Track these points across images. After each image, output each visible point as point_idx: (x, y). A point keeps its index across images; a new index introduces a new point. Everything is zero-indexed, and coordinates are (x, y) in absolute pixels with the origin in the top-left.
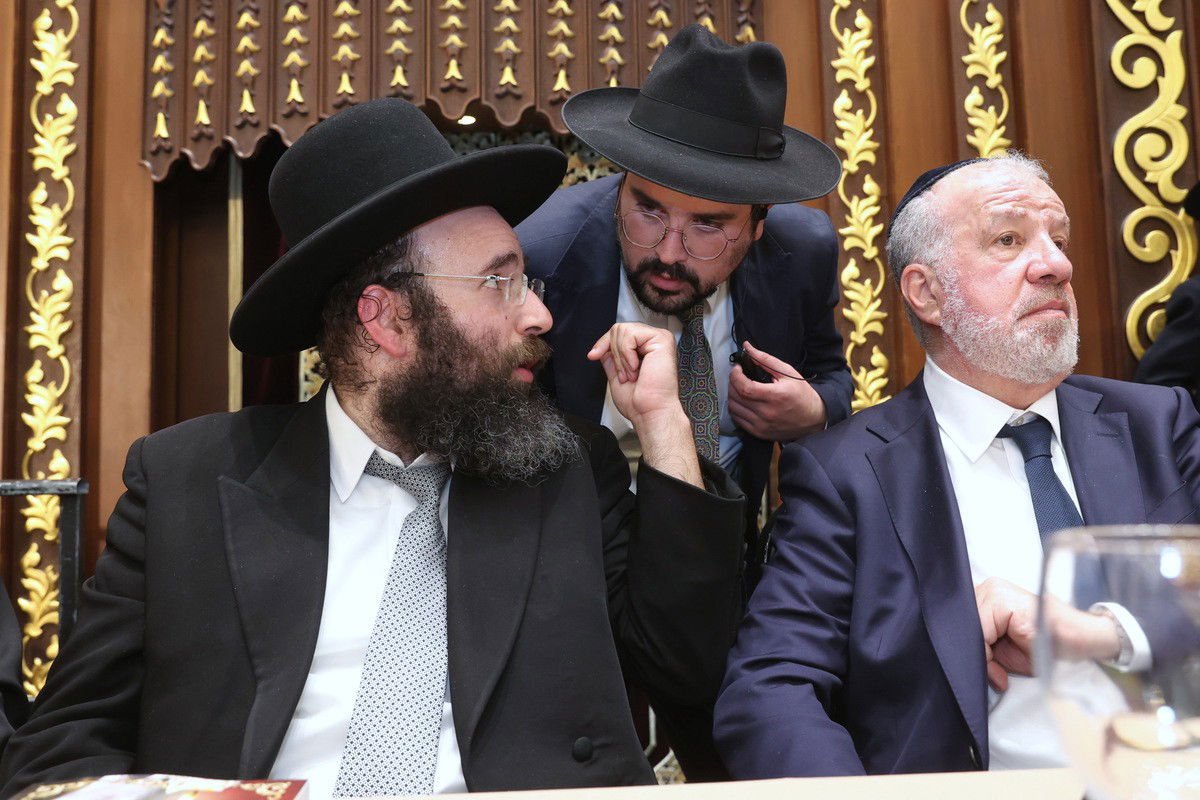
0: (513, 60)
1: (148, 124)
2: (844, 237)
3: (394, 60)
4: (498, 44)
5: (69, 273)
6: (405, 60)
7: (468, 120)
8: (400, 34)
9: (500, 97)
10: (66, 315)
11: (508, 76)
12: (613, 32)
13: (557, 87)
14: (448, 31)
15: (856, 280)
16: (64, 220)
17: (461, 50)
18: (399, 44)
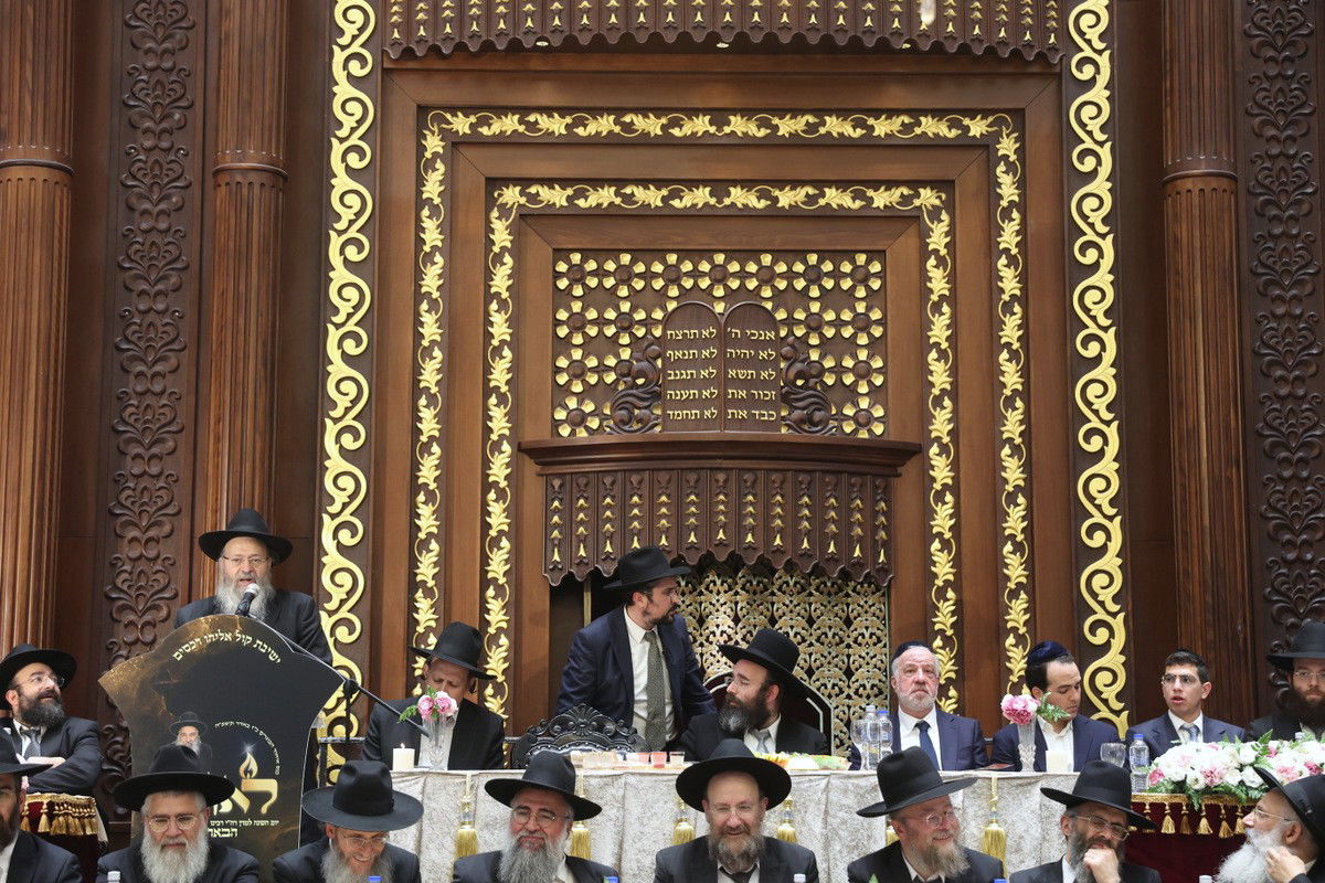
1: (547, 556)
2: (935, 623)
3: (690, 529)
4: (744, 520)
5: (507, 636)
6: (695, 529)
8: (694, 514)
9: (745, 549)
10: (505, 659)
11: (750, 538)
12: (806, 512)
13: (776, 544)
14: (718, 513)
15: (941, 648)
16: (504, 607)
17: (725, 523)
18: (692, 520)
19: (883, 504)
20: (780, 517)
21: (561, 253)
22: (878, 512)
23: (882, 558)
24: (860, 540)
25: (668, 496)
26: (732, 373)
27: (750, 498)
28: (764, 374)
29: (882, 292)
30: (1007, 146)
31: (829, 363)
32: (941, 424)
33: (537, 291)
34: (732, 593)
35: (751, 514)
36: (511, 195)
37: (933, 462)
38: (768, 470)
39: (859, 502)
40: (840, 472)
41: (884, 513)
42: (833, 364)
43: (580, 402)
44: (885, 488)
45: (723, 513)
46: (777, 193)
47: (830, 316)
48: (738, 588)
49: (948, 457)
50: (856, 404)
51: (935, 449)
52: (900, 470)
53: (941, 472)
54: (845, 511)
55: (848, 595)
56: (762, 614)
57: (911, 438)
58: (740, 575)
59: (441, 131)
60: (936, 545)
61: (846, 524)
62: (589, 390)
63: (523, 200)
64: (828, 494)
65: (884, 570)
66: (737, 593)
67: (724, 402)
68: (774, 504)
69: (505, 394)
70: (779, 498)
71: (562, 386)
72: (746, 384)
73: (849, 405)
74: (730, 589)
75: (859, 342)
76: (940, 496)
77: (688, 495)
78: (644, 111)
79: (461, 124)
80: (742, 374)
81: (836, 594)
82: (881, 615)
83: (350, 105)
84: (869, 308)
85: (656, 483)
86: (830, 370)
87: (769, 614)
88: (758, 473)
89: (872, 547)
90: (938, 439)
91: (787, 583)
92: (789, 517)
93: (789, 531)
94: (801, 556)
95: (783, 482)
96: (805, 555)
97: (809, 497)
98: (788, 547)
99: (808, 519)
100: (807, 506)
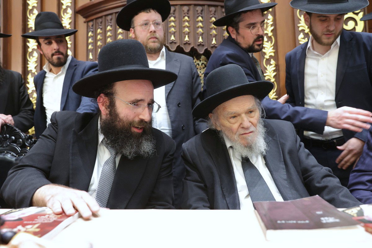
0: (174, 33)
1: (88, 55)
2: (265, 76)
9: (171, 43)
11: (173, 38)
12: (200, 24)
13: (186, 40)
20: (188, 27)
35: (173, 27)
38: (181, 5)
64: (211, 16)
68: (184, 21)
91: (198, 64)
92: (192, 28)
93: (192, 34)
94: (199, 45)
95: (188, 11)
96: (200, 45)
97: (202, 17)
98: (192, 42)
99: (201, 28)
100: (201, 22)
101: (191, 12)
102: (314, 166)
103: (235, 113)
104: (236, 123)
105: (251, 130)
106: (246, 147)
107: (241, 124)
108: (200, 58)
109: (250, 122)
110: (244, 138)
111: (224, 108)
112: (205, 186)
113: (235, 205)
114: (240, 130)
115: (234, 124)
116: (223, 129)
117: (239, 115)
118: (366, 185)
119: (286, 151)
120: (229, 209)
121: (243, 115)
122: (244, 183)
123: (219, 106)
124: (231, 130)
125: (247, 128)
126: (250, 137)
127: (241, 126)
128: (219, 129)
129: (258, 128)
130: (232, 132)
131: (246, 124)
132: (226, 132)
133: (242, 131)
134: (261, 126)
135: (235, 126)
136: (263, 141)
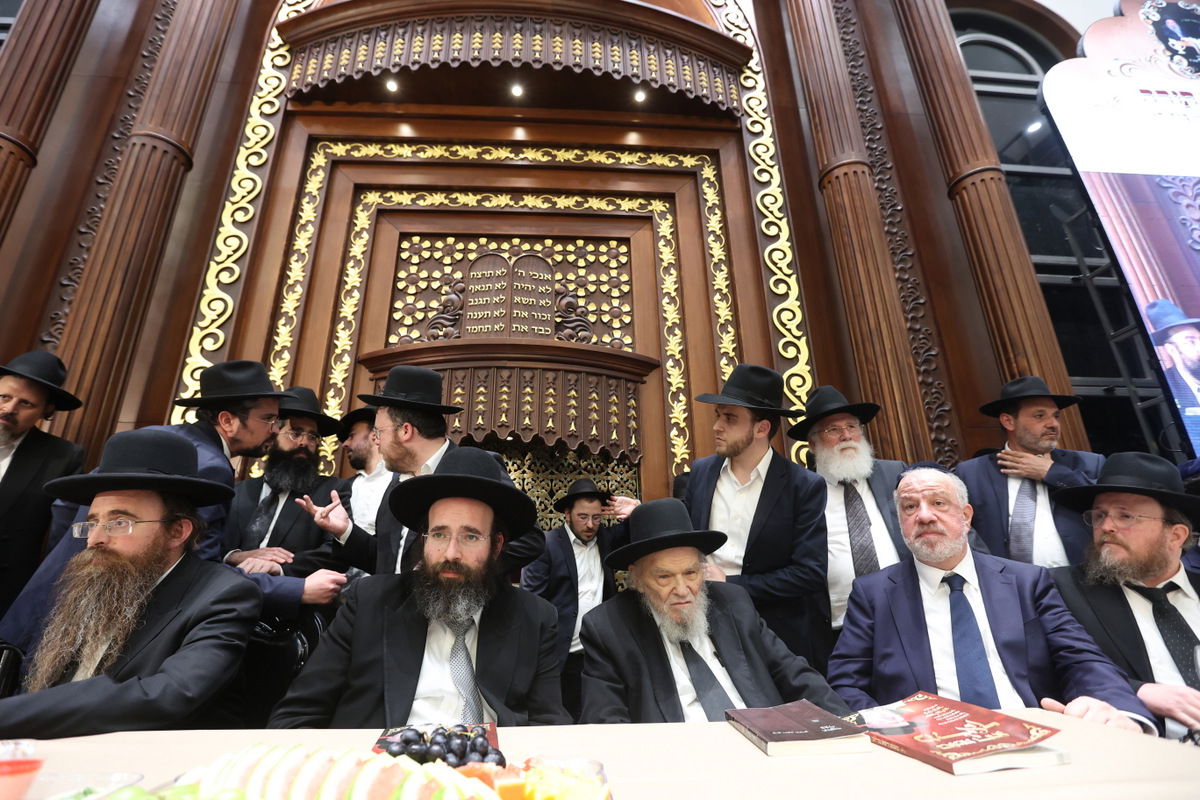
0: (530, 414)
3: (478, 413)
4: (523, 407)
6: (483, 413)
7: (510, 438)
8: (482, 402)
9: (523, 430)
11: (527, 421)
12: (573, 402)
13: (548, 426)
14: (502, 401)
17: (507, 410)
18: (481, 406)
19: (633, 401)
20: (552, 405)
21: (405, 236)
22: (629, 407)
23: (633, 442)
24: (617, 426)
25: (463, 389)
26: (517, 299)
27: (528, 390)
28: (542, 302)
29: (628, 265)
30: (708, 172)
31: (592, 307)
32: (674, 346)
33: (384, 258)
34: (520, 471)
35: (529, 402)
36: (373, 198)
37: (669, 372)
38: (544, 369)
39: (615, 398)
40: (601, 375)
41: (634, 408)
42: (595, 308)
43: (409, 332)
44: (635, 390)
45: (506, 401)
46: (555, 199)
47: (592, 278)
48: (525, 468)
49: (680, 369)
50: (611, 335)
51: (670, 363)
52: (645, 379)
53: (676, 378)
54: (604, 403)
55: (608, 474)
56: (543, 488)
57: (652, 354)
58: (527, 458)
59: (325, 153)
60: (674, 432)
61: (605, 414)
62: (416, 324)
63: (381, 200)
64: (591, 390)
65: (635, 451)
66: (524, 472)
67: (510, 319)
68: (548, 395)
69: (350, 322)
70: (551, 390)
71: (397, 321)
72: (527, 307)
73: (607, 336)
74: (519, 468)
75: (613, 295)
76: (675, 396)
77: (478, 387)
78: (465, 144)
79: (340, 150)
80: (525, 300)
81: (600, 473)
82: (634, 488)
83: (259, 128)
84: (619, 274)
85: (454, 379)
86: (593, 312)
87: (549, 488)
88: (536, 372)
89: (626, 433)
90: (672, 356)
92: (559, 406)
93: (559, 417)
94: (569, 436)
95: (555, 379)
96: (572, 436)
97: (576, 391)
98: (558, 429)
99: (575, 408)
100: (574, 398)
101: (559, 382)
102: (785, 657)
103: (667, 572)
104: (666, 585)
105: (688, 599)
106: (678, 624)
107: (674, 588)
108: (567, 454)
109: (688, 587)
110: (676, 611)
111: (653, 562)
112: (627, 687)
113: (675, 714)
114: (672, 596)
115: (663, 586)
116: (648, 592)
117: (673, 575)
118: (852, 678)
119: (746, 633)
120: (666, 721)
121: (679, 576)
122: (689, 684)
123: (644, 558)
124: (657, 595)
125: (683, 597)
126: (686, 609)
127: (675, 591)
128: (641, 590)
129: (698, 597)
130: (661, 599)
131: (682, 589)
132: (651, 597)
133: (675, 600)
134: (704, 596)
135: (665, 591)
136: (705, 618)
